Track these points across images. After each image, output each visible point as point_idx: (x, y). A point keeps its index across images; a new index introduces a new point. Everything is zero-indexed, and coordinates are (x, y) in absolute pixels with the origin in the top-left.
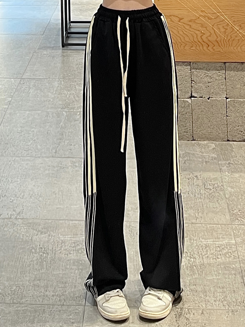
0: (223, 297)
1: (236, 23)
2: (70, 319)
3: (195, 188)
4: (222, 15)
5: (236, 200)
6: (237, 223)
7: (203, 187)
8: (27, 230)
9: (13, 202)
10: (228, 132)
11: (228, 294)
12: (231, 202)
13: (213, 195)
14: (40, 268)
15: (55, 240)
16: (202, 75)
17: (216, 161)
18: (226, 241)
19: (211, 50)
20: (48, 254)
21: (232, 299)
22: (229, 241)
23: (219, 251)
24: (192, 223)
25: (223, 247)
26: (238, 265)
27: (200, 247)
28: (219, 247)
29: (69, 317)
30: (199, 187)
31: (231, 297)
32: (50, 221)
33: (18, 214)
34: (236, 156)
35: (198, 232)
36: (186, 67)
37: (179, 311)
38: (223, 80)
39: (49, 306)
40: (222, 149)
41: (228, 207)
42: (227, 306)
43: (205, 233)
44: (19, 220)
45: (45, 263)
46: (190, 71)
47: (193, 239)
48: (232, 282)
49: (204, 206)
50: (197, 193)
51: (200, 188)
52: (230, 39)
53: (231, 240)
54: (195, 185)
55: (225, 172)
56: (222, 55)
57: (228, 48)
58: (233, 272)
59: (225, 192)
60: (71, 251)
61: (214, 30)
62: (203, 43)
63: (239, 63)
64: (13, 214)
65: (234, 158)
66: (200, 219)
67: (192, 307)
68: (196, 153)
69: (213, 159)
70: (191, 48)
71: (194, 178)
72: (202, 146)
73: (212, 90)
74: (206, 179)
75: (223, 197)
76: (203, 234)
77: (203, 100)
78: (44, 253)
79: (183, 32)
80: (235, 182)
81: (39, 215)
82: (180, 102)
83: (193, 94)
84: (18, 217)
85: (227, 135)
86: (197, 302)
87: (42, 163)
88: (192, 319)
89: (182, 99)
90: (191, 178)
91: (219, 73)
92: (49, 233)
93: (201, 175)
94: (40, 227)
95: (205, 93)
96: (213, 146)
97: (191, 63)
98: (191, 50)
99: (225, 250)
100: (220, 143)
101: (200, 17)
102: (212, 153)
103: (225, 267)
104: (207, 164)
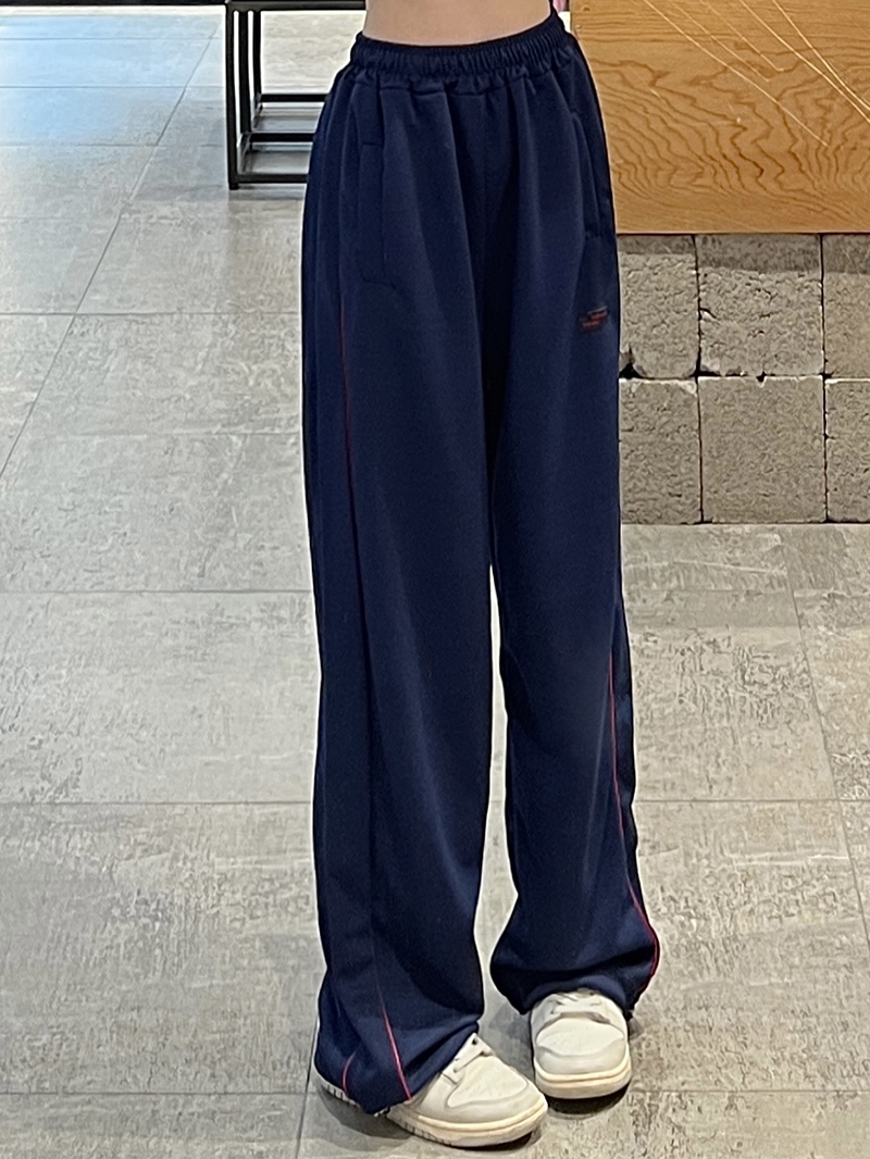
0: (804, 1046)
1: (861, 86)
2: (251, 1140)
3: (706, 680)
4: (814, 60)
5: (854, 718)
6: (857, 795)
7: (736, 679)
8: (93, 841)
9: (41, 748)
10: (827, 491)
11: (824, 1037)
12: (837, 725)
13: (771, 705)
14: (138, 970)
15: (196, 874)
16: (740, 286)
17: (784, 589)
18: (819, 856)
19: (773, 187)
20: (170, 921)
21: (837, 1052)
22: (828, 857)
23: (793, 891)
24: (695, 800)
25: (807, 876)
26: (857, 938)
27: (724, 877)
28: (790, 877)
29: (245, 1136)
30: (721, 679)
31: (833, 1046)
32: (178, 810)
33: (59, 790)
34: (854, 571)
35: (716, 828)
36: (680, 257)
37: (647, 1101)
38: (815, 306)
39: (171, 1097)
40: (805, 551)
41: (826, 743)
42: (819, 1080)
43: (741, 831)
44: (65, 810)
45: (158, 951)
46: (694, 272)
47: (698, 855)
48: (838, 995)
49: (740, 740)
50: (714, 700)
51: (725, 682)
52: (839, 146)
53: (833, 851)
54: (705, 672)
55: (816, 626)
56: (811, 206)
57: (832, 178)
58: (841, 960)
59: (814, 694)
60: (256, 908)
61: (784, 115)
62: (738, 161)
64: (43, 789)
65: (849, 579)
66: (726, 784)
67: (693, 1087)
68: (711, 564)
69: (775, 583)
70: (694, 180)
71: (703, 651)
72: (736, 542)
73: (774, 347)
74: (750, 650)
75: (809, 709)
76: (733, 834)
77: (740, 383)
78: (156, 919)
79: (663, 121)
80: (850, 656)
81: (137, 790)
82: (656, 390)
83: (706, 363)
84: (61, 798)
85: (826, 503)
86: (711, 1068)
87: (151, 614)
88: (693, 1129)
89: (663, 383)
90: (692, 648)
91: (800, 276)
92: (172, 849)
93: (729, 638)
94: (143, 830)
95: (747, 355)
96: (776, 540)
97: (698, 239)
98: (695, 189)
99: (815, 887)
100: (800, 530)
101: (730, 68)
102: (770, 565)
103: (812, 945)
104: (752, 600)
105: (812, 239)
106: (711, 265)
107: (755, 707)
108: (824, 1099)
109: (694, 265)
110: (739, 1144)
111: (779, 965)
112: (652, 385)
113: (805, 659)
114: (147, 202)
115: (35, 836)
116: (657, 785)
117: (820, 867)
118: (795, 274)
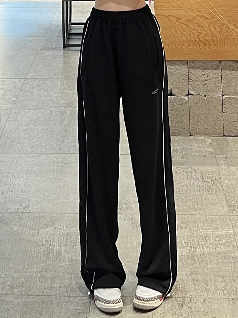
0: (223, 286)
1: (231, 22)
2: (77, 309)
3: (194, 181)
4: (218, 15)
5: (233, 192)
6: (235, 214)
7: (201, 180)
8: (33, 223)
9: (19, 197)
10: (224, 127)
11: (228, 283)
12: (229, 194)
13: (211, 188)
14: (46, 260)
15: (61, 233)
16: (199, 73)
17: (213, 155)
18: (225, 231)
19: (208, 49)
20: (54, 246)
22: (228, 231)
23: (219, 241)
24: (192, 215)
25: (222, 237)
26: (236, 254)
27: (200, 237)
28: (218, 237)
29: (75, 308)
30: (197, 180)
31: (231, 286)
32: (55, 215)
33: (24, 209)
34: (232, 150)
35: (198, 222)
36: (184, 66)
37: (182, 300)
38: (219, 78)
39: (56, 297)
40: (219, 144)
41: (226, 199)
42: (228, 295)
43: (204, 223)
44: (26, 214)
45: (51, 255)
46: (187, 70)
47: (193, 230)
48: (232, 270)
49: (202, 198)
50: (196, 186)
51: (199, 181)
52: (225, 39)
54: (193, 178)
55: (222, 166)
56: (218, 54)
57: (223, 46)
58: (232, 261)
59: (222, 185)
60: (77, 243)
61: (211, 30)
62: (199, 42)
63: (234, 61)
64: (20, 208)
65: (230, 153)
66: (200, 210)
67: (194, 297)
68: (193, 147)
69: (211, 154)
70: (188, 47)
71: (192, 172)
72: (199, 141)
73: (209, 88)
74: (205, 172)
75: (221, 189)
76: (202, 224)
77: (200, 97)
78: (50, 245)
79: (180, 31)
80: (231, 174)
81: (45, 209)
82: (178, 99)
83: (190, 92)
84: (25, 211)
85: (223, 131)
86: (198, 291)
87: (46, 160)
89: (180, 97)
90: (189, 171)
91: (215, 71)
92: (54, 226)
93: (199, 169)
94: (46, 220)
95: (201, 90)
96: (210, 141)
97: (189, 62)
98: (188, 50)
99: (224, 240)
100: (217, 138)
101: (197, 17)
102: (209, 148)
103: (224, 256)
104: (204, 158)
105: (218, 62)
106: (191, 68)
107: (206, 188)
108: (229, 301)
109: (187, 68)
110: (207, 313)
111: (216, 262)
114: (43, 51)
115: (18, 221)
116: (182, 210)
117: (226, 234)
118: (214, 70)
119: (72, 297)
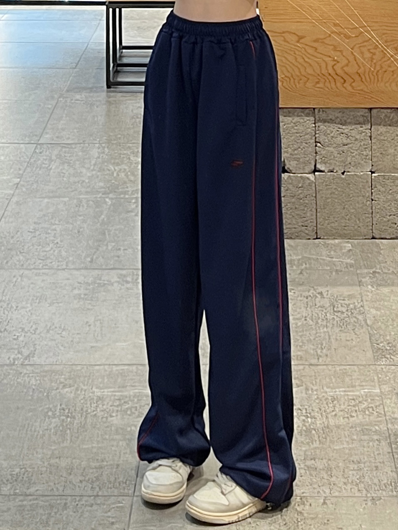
0: (358, 477)
1: (388, 44)
2: (109, 517)
3: (318, 310)
5: (383, 328)
6: (384, 363)
7: (330, 309)
8: (40, 382)
9: (18, 339)
10: (373, 224)
11: (367, 473)
12: (376, 331)
13: (346, 321)
14: (60, 440)
15: (87, 397)
16: (334, 132)
17: (352, 269)
18: (366, 390)
19: (349, 88)
20: (74, 418)
21: (373, 480)
22: (371, 390)
23: (354, 406)
24: (311, 365)
25: (361, 399)
26: (383, 427)
27: (323, 399)
28: (354, 399)
29: (106, 515)
30: (324, 310)
31: (371, 477)
32: (79, 368)
33: (26, 359)
34: (385, 261)
35: (320, 377)
36: (308, 118)
38: (367, 141)
40: (362, 252)
41: (370, 339)
42: (364, 492)
43: (332, 379)
44: (28, 367)
45: (69, 431)
46: (314, 125)
47: (312, 389)
48: (374, 453)
49: (331, 337)
50: (321, 319)
51: (326, 311)
52: (378, 71)
53: (373, 388)
55: (367, 285)
56: (367, 97)
57: (375, 84)
58: (375, 437)
59: (366, 316)
60: (113, 412)
61: (355, 56)
62: (335, 77)
63: (393, 109)
64: (18, 358)
65: (382, 265)
66: (325, 358)
67: (308, 495)
68: (320, 257)
69: (349, 267)
70: (316, 85)
71: (316, 297)
72: (331, 248)
73: (349, 159)
74: (337, 297)
75: (363, 323)
76: (328, 380)
77: (334, 176)
78: (68, 417)
79: (303, 58)
80: (383, 300)
81: (61, 359)
82: (296, 178)
83: (318, 166)
84: (26, 362)
85: (372, 230)
86: (316, 486)
87: (68, 279)
88: (307, 513)
89: (299, 175)
90: (312, 296)
91: (361, 127)
92: (76, 386)
93: (328, 291)
94: (63, 377)
95: (338, 164)
96: (349, 247)
97: (316, 111)
98: (316, 89)
99: (364, 404)
100: (360, 242)
101: (332, 35)
102: (346, 258)
103: (362, 430)
104: (338, 274)
105: (367, 110)
106: (321, 122)
107: (339, 322)
108: (366, 500)
109: (313, 122)
110: (328, 521)
111: (347, 439)
112: (294, 176)
113: (362, 301)
114: (70, 94)
115: (14, 379)
117: (367, 395)
118: (359, 126)
119: (100, 497)
